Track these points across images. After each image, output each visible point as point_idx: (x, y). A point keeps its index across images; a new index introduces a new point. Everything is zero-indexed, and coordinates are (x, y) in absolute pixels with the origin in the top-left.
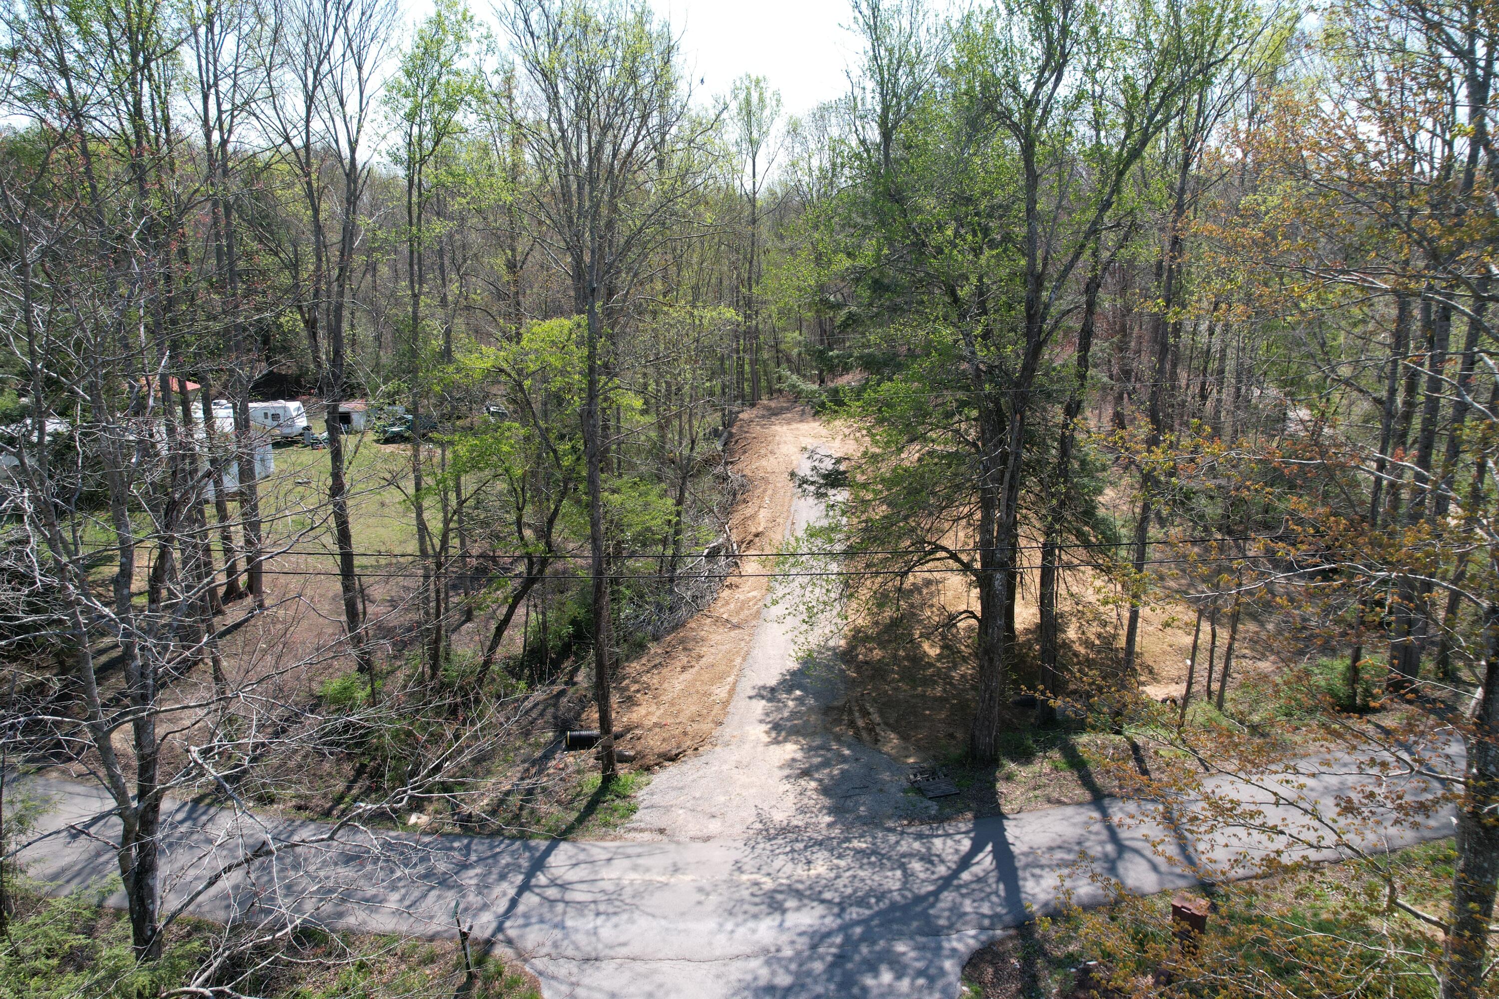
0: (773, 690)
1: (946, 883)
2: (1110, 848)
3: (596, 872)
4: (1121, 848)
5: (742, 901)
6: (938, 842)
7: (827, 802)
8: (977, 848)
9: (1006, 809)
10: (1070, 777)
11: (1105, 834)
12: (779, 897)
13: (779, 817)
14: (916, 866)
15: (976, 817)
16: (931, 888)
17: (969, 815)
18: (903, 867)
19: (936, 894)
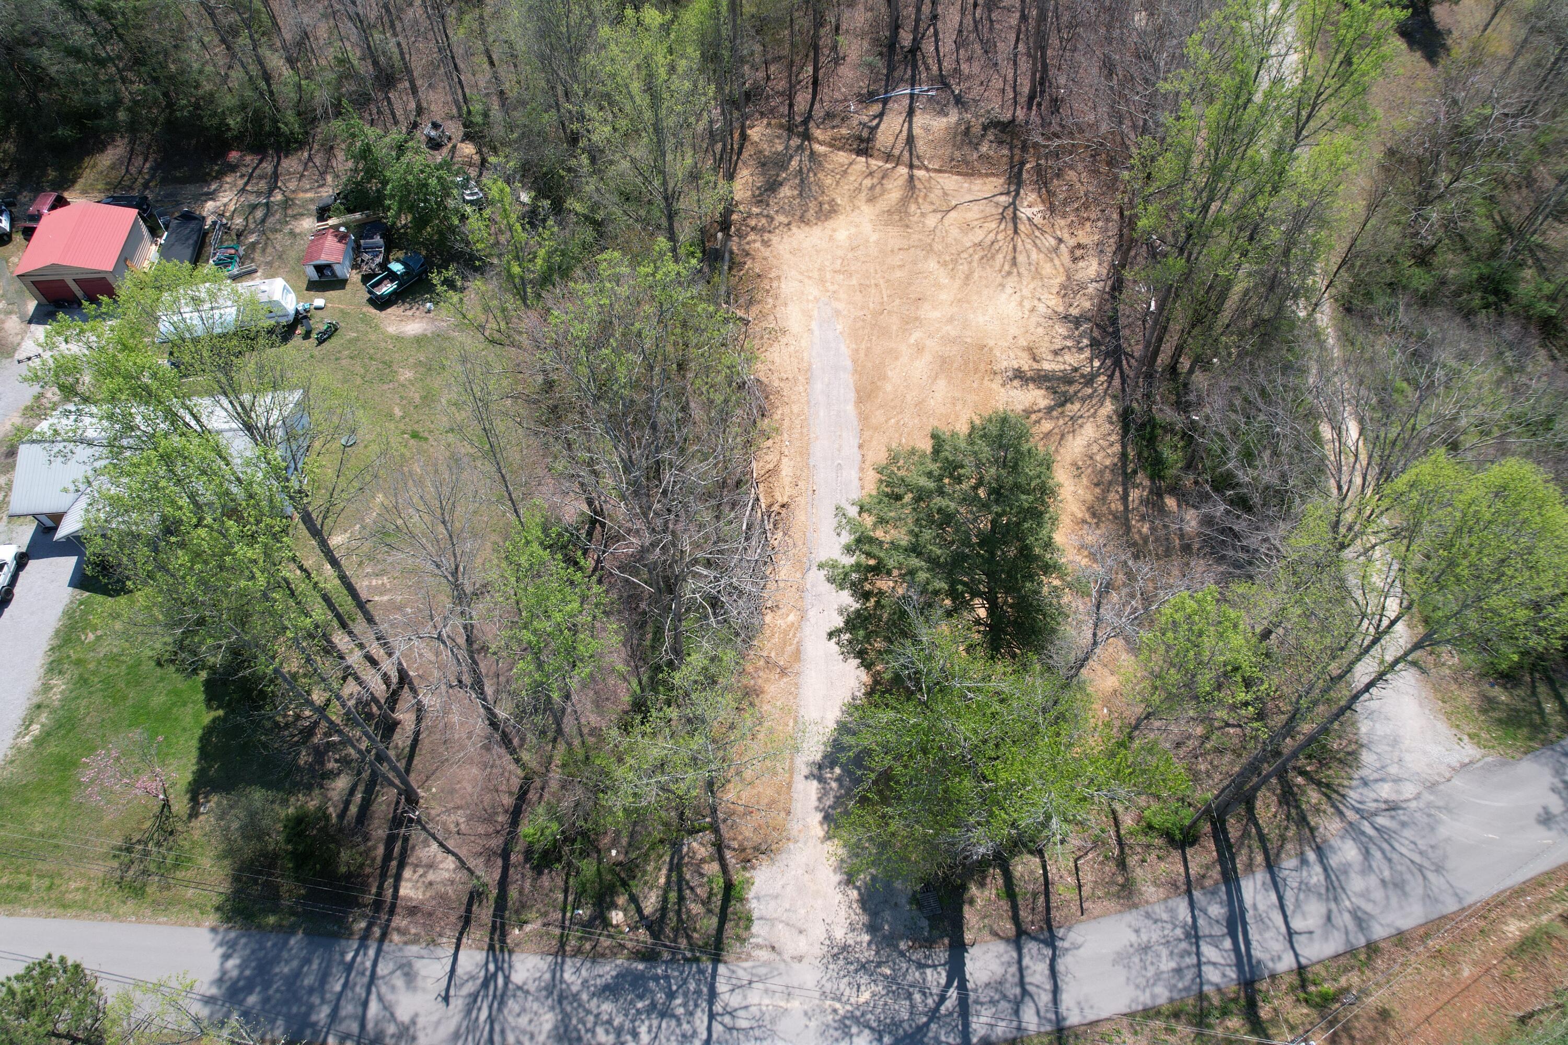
0: (820, 767)
1: (933, 1014)
2: (1018, 991)
3: (745, 997)
4: (1025, 992)
5: (828, 1026)
6: (929, 971)
7: (865, 919)
8: (949, 984)
9: (968, 937)
10: (1005, 905)
11: (1016, 979)
12: (848, 1022)
13: (839, 934)
14: (917, 997)
15: (951, 945)
16: (925, 1019)
17: (946, 941)
18: (909, 996)
19: (927, 1025)
